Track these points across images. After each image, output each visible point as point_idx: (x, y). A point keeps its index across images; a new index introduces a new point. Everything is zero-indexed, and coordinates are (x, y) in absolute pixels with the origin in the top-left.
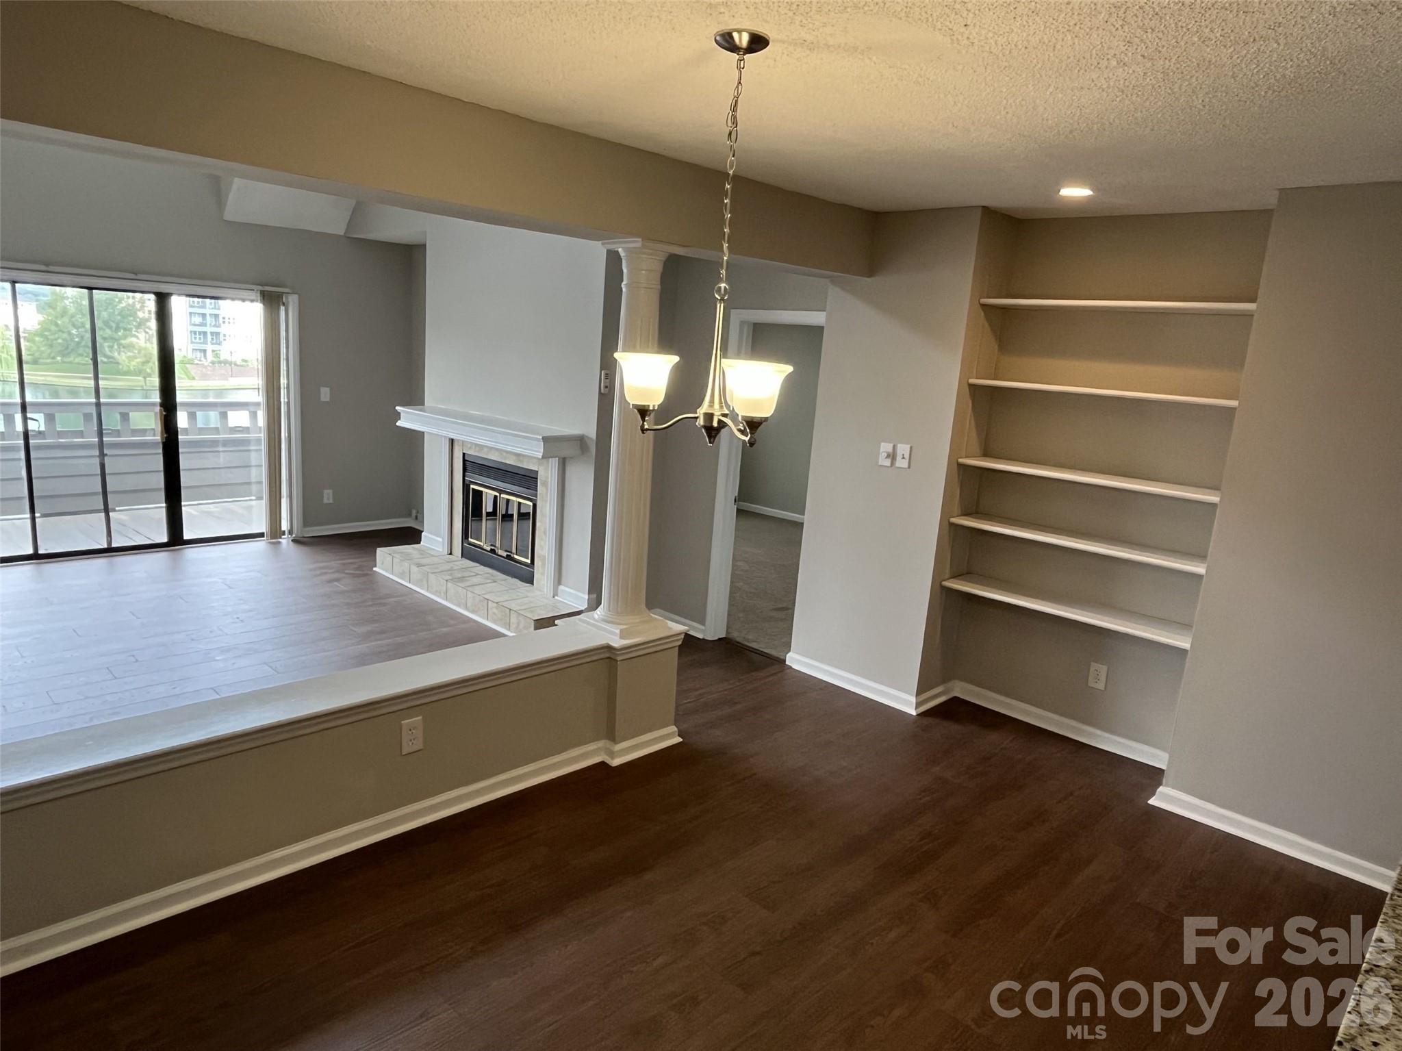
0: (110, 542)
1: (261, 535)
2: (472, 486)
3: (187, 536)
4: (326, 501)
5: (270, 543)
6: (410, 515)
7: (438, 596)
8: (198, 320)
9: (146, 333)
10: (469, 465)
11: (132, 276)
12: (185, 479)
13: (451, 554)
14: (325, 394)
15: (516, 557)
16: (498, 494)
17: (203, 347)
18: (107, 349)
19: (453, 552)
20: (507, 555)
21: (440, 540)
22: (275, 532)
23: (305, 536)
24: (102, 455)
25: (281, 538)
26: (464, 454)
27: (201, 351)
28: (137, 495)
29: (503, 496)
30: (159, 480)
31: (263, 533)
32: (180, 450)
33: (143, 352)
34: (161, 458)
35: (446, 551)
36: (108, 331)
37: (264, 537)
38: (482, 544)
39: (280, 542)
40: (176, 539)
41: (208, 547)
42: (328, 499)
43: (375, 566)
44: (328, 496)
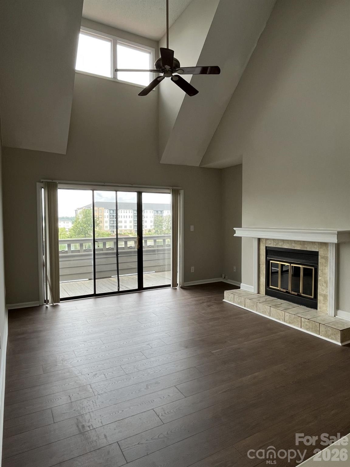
0: (119, 289)
1: (169, 286)
2: (271, 261)
3: (145, 286)
4: (192, 271)
5: (173, 289)
6: (221, 276)
7: (265, 315)
8: (112, 222)
9: (99, 227)
10: (270, 252)
11: (131, 186)
12: (145, 264)
13: (259, 293)
14: (192, 228)
15: (302, 295)
16: (289, 265)
17: (113, 230)
18: (89, 232)
19: (260, 293)
20: (297, 294)
21: (253, 287)
22: (175, 284)
23: (185, 286)
24: (117, 257)
25: (177, 287)
26: (266, 247)
27: (113, 231)
28: (128, 270)
29: (292, 265)
30: (136, 265)
31: (170, 285)
32: (143, 254)
33: (98, 233)
34: (137, 257)
35: (256, 292)
36: (90, 227)
37: (170, 286)
38: (278, 288)
39: (176, 289)
40: (141, 288)
41: (152, 291)
42: (193, 270)
43: (224, 299)
44: (193, 269)
